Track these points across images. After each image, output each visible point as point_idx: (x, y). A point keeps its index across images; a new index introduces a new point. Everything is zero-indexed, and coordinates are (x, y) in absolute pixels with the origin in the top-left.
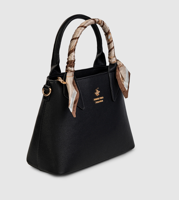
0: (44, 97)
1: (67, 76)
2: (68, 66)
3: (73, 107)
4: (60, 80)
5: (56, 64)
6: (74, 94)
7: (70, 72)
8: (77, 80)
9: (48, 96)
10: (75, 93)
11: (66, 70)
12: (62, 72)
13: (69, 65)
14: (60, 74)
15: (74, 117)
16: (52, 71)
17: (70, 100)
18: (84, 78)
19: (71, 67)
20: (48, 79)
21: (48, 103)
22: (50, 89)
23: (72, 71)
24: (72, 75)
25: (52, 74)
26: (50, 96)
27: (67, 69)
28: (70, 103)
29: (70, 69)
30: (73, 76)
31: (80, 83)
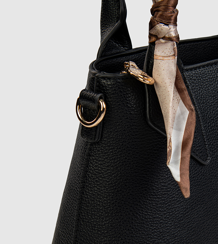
0: (83, 132)
1: (155, 57)
2: (156, 19)
3: (181, 163)
4: (135, 71)
5: (117, 22)
6: (179, 117)
7: (163, 41)
8: (187, 70)
9: (96, 127)
10: (182, 113)
11: (151, 36)
12: (134, 46)
13: (159, 17)
14: (130, 51)
15: (186, 197)
16: (106, 45)
17: (170, 141)
18: (207, 65)
19: (168, 25)
20: (93, 72)
21: (99, 151)
22: (103, 105)
23: (170, 39)
24: (173, 53)
25: (105, 56)
26: (103, 127)
27: (152, 33)
28: (171, 151)
29: (164, 30)
30: (174, 55)
31: (195, 80)
